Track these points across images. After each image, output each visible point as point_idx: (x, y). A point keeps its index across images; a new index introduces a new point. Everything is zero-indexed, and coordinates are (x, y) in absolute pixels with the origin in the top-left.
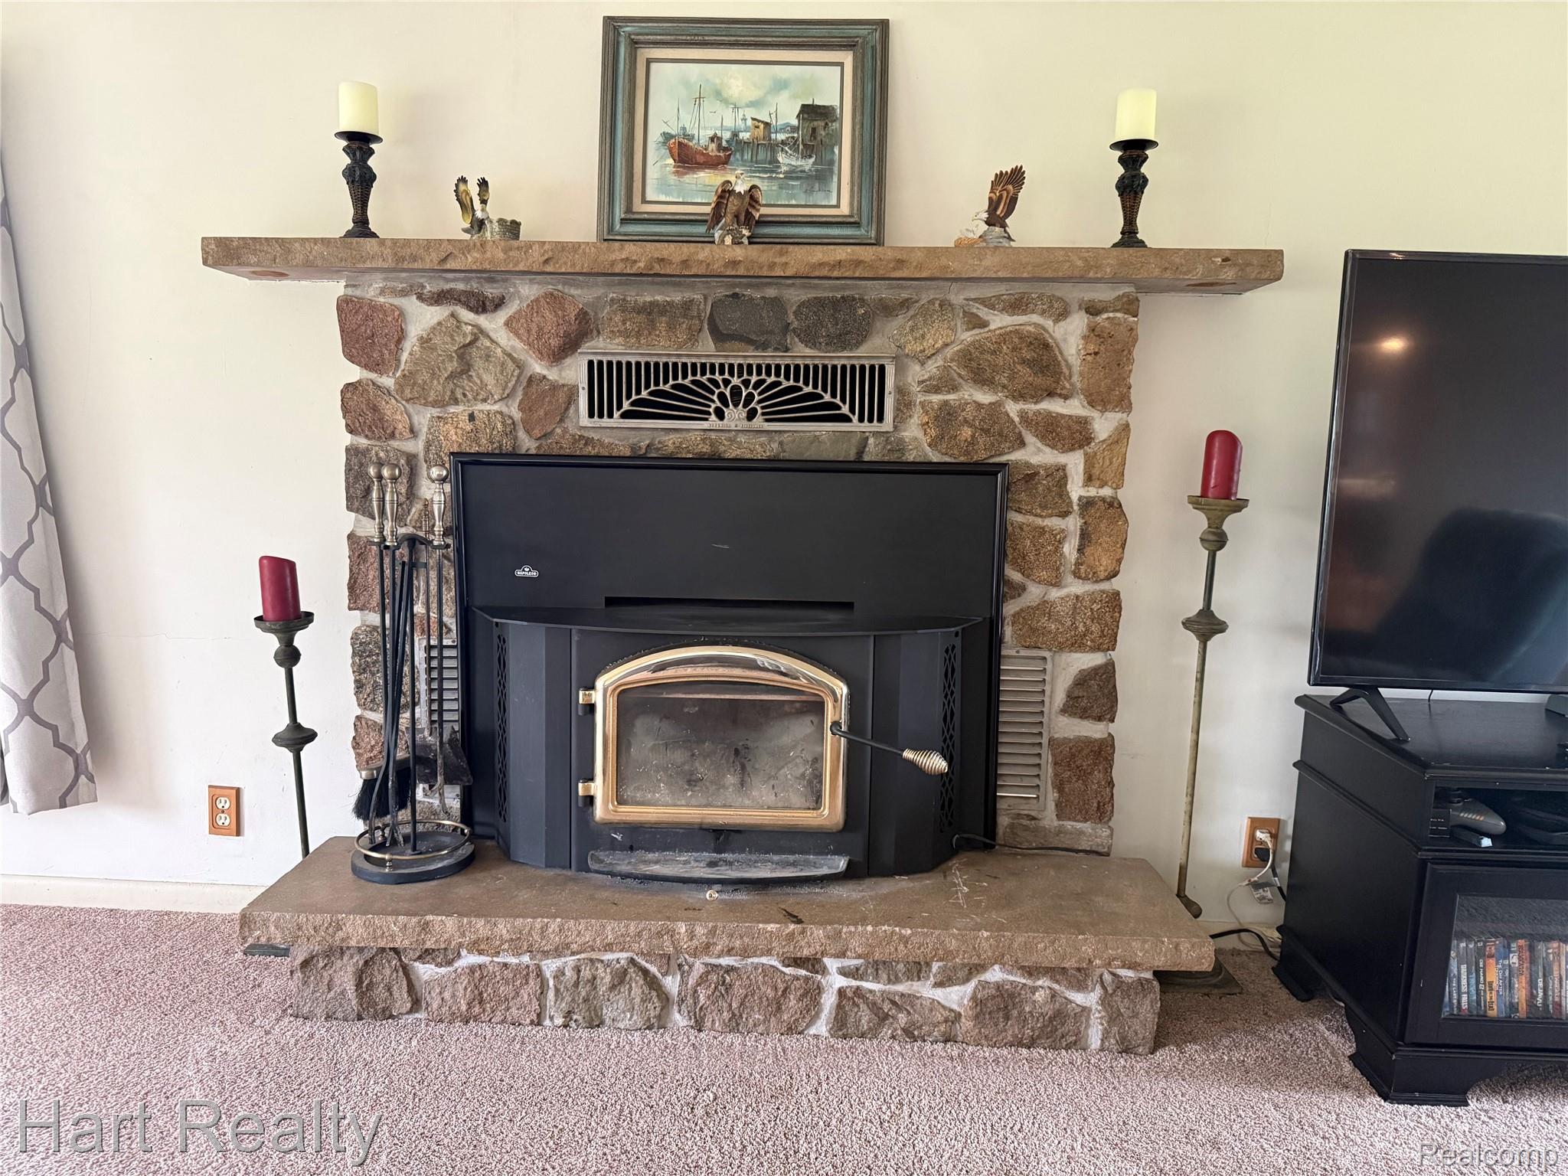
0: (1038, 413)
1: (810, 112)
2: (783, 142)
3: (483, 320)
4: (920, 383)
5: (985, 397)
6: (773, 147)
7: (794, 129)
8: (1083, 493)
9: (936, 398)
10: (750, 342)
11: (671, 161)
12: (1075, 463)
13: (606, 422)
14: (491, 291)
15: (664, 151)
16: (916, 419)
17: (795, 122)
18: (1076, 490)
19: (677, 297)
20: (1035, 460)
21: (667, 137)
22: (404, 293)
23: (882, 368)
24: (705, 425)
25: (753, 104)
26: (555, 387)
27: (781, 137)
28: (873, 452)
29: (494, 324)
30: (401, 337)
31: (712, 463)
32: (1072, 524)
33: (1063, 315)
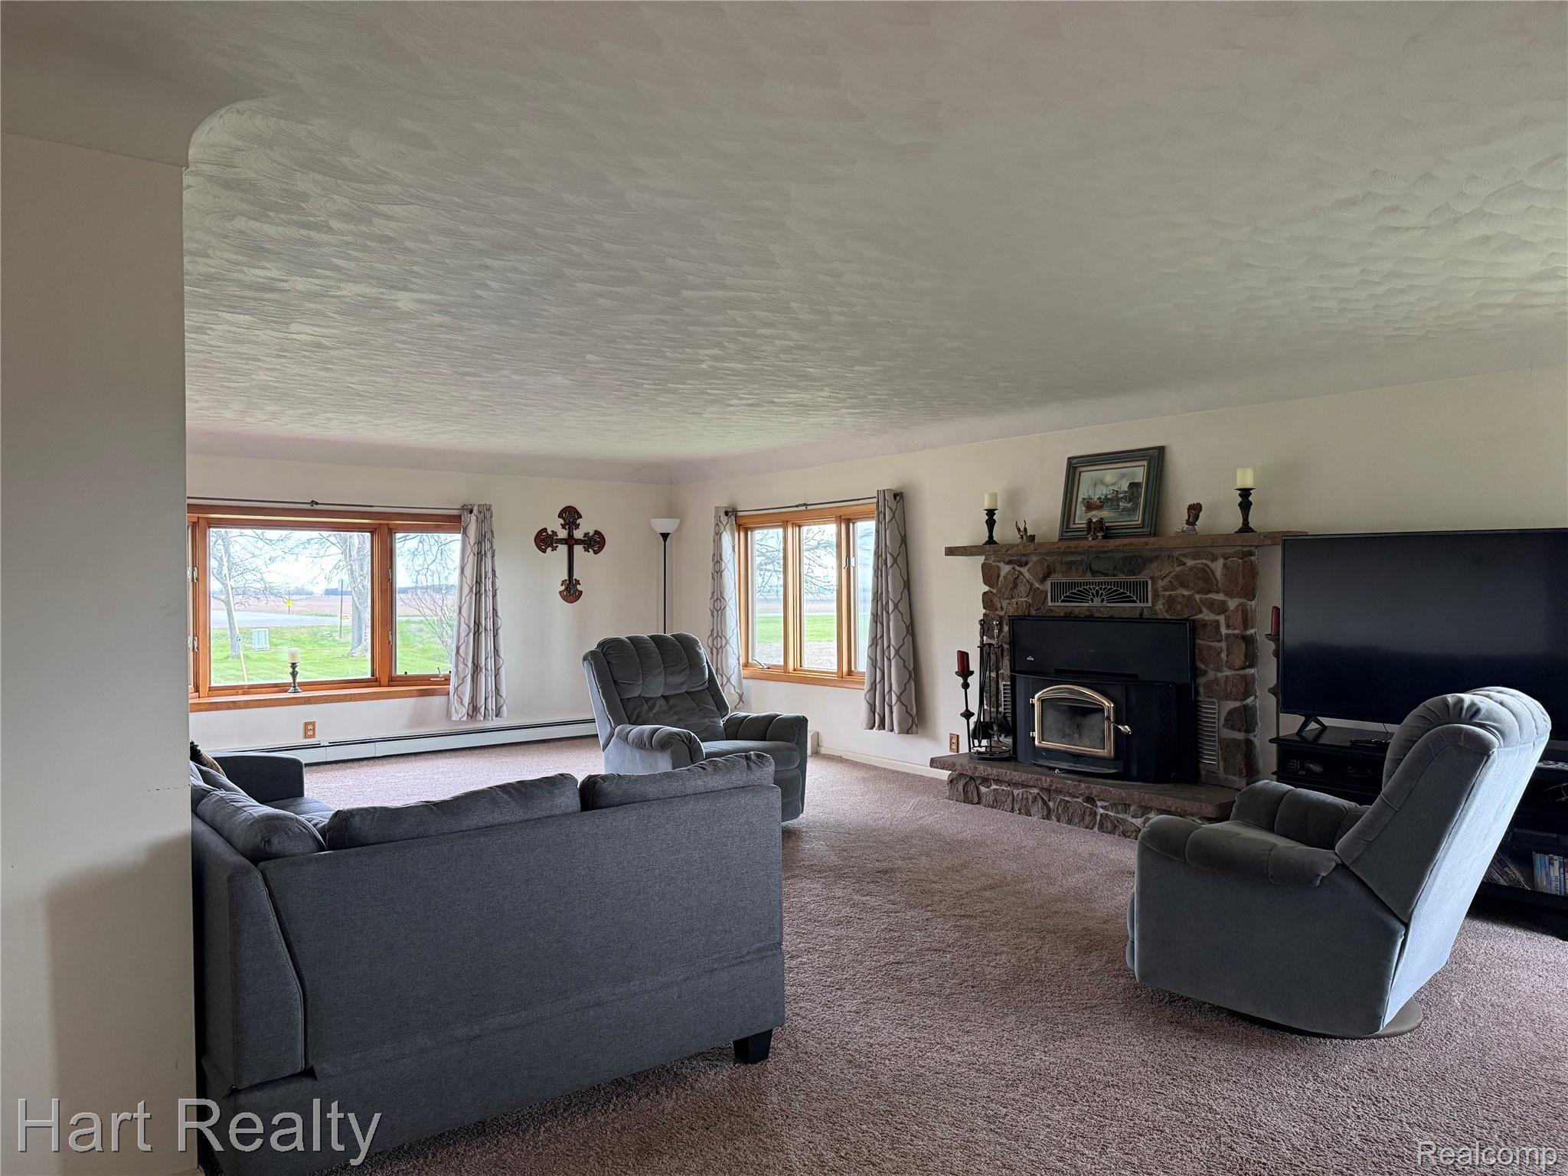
0: (1206, 599)
1: (1133, 485)
2: (1122, 498)
3: (1022, 569)
4: (1162, 587)
5: (1186, 593)
6: (1119, 500)
7: (1126, 492)
8: (1227, 632)
9: (1167, 593)
10: (1103, 573)
11: (1084, 508)
12: (1222, 619)
13: (1057, 604)
14: (1024, 559)
15: (1082, 505)
16: (1161, 601)
17: (1127, 490)
18: (1224, 631)
19: (1079, 558)
20: (1207, 618)
21: (1084, 499)
22: (999, 562)
23: (1147, 582)
24: (1087, 604)
25: (1113, 484)
26: (1042, 592)
27: (1122, 495)
28: (1146, 614)
29: (1024, 570)
30: (999, 575)
31: (1090, 618)
32: (1223, 644)
33: (1214, 559)
